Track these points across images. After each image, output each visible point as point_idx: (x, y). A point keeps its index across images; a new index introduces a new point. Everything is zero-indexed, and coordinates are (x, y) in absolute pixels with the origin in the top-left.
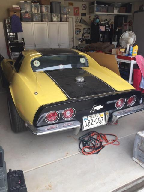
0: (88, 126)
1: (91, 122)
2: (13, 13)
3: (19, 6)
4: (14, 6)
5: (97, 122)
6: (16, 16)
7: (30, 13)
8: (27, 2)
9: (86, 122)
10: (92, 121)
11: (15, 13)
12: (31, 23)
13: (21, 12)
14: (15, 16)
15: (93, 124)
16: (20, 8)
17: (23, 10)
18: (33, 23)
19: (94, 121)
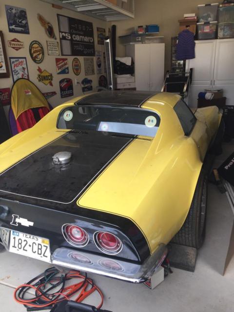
0: (17, 248)
1: (24, 244)
2: (185, 26)
3: (194, 15)
4: (186, 15)
5: (34, 251)
6: (188, 31)
7: (213, 24)
8: (210, 5)
9: (14, 238)
10: (25, 242)
11: (187, 26)
12: (215, 41)
13: (198, 23)
14: (186, 32)
15: (26, 250)
16: (196, 18)
17: (201, 20)
18: (218, 41)
19: (30, 246)
